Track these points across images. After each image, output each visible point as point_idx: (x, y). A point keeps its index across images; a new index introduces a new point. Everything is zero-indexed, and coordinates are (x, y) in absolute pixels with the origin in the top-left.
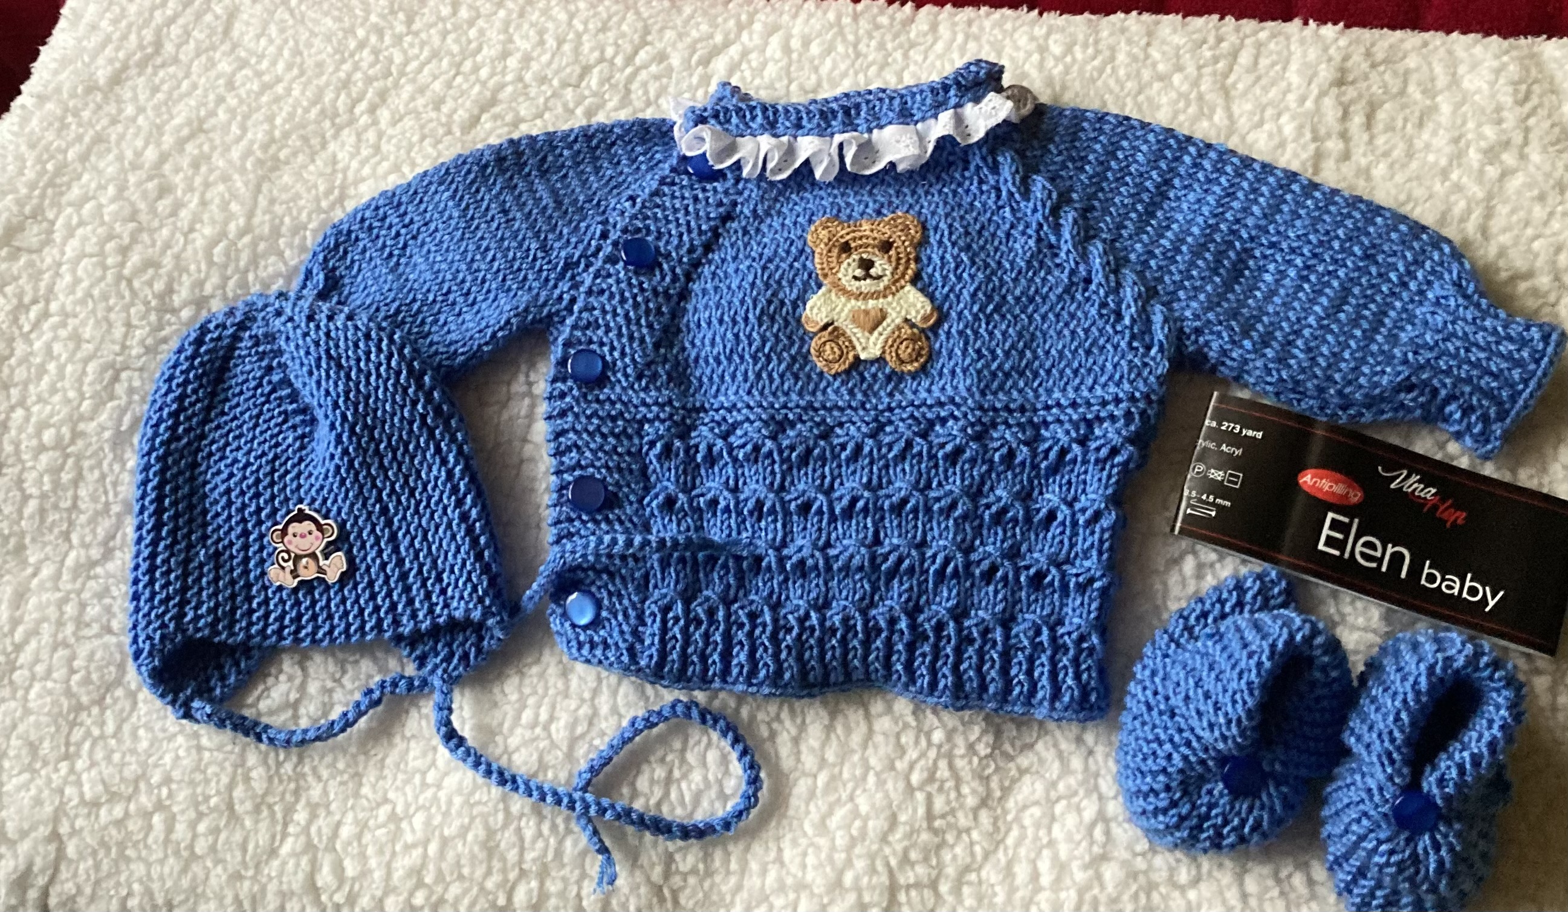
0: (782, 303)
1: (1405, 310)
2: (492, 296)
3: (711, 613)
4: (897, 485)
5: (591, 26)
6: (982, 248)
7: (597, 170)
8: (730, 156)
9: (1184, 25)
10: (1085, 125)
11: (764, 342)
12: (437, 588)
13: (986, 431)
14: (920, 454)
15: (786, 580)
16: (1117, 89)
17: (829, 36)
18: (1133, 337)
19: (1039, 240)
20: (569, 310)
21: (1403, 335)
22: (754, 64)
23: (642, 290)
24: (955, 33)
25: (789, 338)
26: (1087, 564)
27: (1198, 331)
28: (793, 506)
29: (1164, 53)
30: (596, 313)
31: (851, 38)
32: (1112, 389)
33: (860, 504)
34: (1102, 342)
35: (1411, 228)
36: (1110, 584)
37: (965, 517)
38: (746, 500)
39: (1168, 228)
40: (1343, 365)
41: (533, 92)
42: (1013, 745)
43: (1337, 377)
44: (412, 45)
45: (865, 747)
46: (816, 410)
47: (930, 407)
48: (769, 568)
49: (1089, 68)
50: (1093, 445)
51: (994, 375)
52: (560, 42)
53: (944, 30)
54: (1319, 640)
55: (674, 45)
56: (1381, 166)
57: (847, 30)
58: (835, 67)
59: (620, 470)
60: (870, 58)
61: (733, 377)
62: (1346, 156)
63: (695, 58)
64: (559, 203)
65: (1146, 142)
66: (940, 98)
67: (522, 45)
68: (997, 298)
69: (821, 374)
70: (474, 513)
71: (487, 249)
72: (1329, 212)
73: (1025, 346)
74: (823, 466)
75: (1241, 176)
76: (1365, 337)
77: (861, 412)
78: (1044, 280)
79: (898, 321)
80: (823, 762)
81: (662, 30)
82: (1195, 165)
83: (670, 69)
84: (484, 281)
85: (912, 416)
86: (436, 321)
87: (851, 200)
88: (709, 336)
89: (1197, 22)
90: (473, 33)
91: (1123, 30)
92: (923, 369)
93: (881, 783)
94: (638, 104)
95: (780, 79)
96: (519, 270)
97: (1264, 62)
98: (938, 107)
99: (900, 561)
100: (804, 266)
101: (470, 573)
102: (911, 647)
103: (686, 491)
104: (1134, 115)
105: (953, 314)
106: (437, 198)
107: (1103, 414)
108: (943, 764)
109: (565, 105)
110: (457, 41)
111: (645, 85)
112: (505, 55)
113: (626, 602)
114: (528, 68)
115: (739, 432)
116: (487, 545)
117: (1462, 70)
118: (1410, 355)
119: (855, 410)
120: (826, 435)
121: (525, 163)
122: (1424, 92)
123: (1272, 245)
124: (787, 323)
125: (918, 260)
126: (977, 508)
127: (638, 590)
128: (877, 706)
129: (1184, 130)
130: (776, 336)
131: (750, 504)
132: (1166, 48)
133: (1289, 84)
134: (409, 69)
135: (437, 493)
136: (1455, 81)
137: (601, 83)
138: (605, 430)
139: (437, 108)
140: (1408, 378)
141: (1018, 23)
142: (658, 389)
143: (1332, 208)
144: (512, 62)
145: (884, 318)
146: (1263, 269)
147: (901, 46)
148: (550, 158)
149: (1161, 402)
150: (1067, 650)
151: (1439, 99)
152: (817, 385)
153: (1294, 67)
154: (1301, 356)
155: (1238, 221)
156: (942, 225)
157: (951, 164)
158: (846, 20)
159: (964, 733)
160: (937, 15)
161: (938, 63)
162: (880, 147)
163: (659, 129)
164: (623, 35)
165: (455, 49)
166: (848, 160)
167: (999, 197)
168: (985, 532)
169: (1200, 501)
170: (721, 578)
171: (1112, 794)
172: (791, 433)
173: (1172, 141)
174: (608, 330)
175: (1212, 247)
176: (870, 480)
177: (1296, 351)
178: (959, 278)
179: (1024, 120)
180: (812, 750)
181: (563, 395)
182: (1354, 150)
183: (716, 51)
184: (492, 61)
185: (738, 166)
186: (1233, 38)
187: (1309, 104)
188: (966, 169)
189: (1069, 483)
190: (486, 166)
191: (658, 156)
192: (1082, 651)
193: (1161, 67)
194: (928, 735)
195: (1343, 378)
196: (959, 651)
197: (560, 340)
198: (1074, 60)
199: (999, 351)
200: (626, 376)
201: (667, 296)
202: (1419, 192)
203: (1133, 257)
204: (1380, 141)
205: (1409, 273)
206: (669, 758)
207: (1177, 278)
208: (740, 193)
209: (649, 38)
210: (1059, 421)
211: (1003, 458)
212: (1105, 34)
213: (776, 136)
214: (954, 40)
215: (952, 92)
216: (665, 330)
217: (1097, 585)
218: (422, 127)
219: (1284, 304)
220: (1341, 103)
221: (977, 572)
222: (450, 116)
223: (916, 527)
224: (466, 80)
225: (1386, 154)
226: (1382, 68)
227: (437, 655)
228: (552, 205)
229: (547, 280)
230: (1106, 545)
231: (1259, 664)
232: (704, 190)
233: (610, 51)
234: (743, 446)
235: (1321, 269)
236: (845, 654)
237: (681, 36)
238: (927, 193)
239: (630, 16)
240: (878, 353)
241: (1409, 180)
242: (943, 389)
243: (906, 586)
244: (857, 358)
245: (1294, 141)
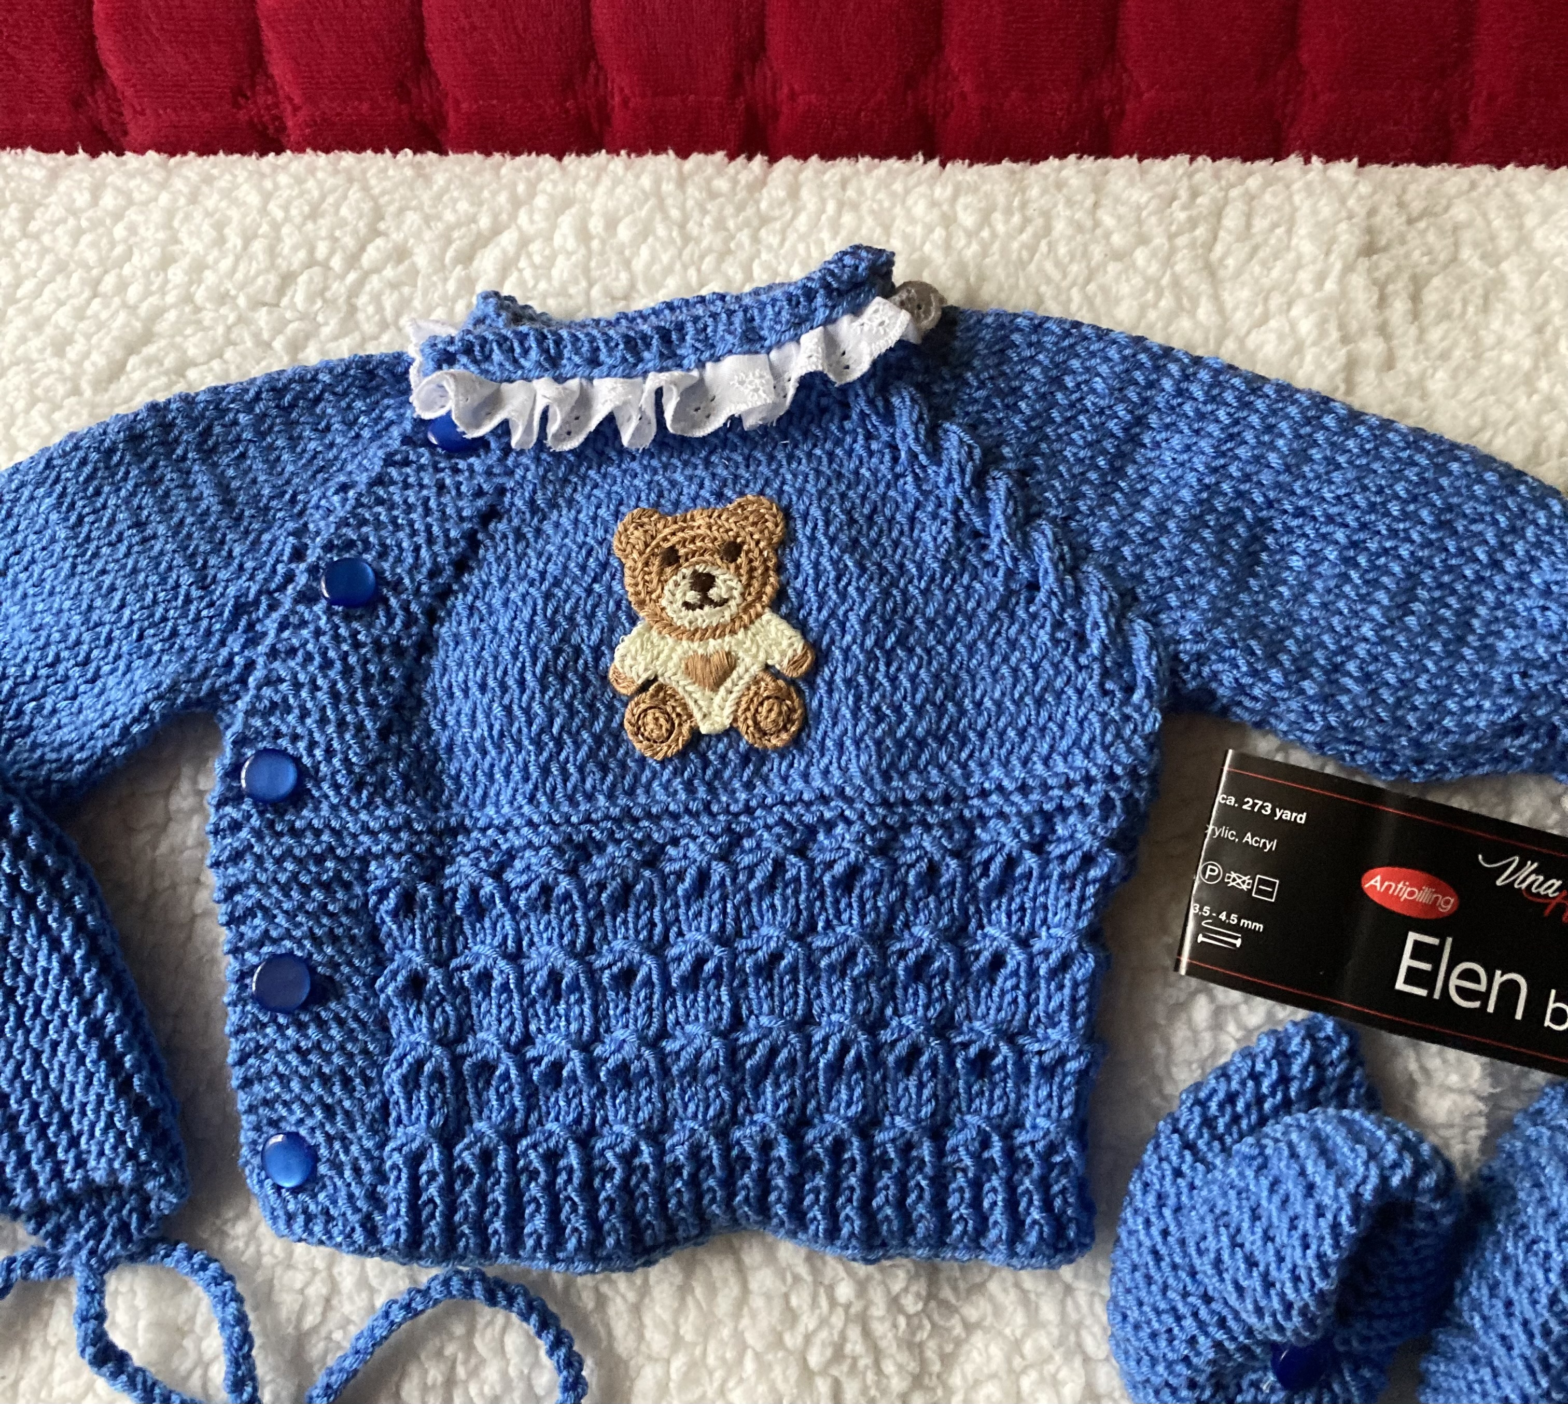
0: (578, 651)
1: (1500, 605)
2: (122, 664)
3: (486, 1157)
4: (764, 930)
5: (294, 212)
6: (875, 543)
7: (294, 441)
8: (490, 415)
9: (1143, 173)
10: (1017, 337)
11: (551, 715)
12: (64, 1138)
13: (895, 838)
14: (797, 879)
15: (601, 1093)
16: (1056, 275)
17: (643, 213)
18: (1106, 674)
19: (959, 526)
20: (242, 680)
21: (1501, 646)
22: (537, 259)
23: (357, 645)
24: (823, 201)
25: (591, 707)
26: (1054, 1034)
27: (1200, 658)
28: (606, 978)
29: (1120, 218)
30: (284, 687)
31: (675, 213)
32: (1079, 760)
33: (709, 966)
34: (1059, 683)
35: (1502, 477)
36: (1089, 1066)
37: (868, 974)
38: (535, 971)
39: (1145, 492)
40: (1418, 700)
41: (207, 317)
42: (955, 1289)
43: (1411, 719)
44: (26, 255)
45: (737, 1315)
46: (635, 821)
47: (808, 805)
48: (573, 1078)
49: (1015, 245)
50: (1056, 850)
51: (901, 746)
52: (247, 241)
53: (807, 195)
54: (1429, 1180)
55: (418, 235)
56: (1440, 374)
57: (669, 201)
58: (654, 257)
59: (334, 940)
60: (705, 243)
61: (507, 774)
62: (1389, 363)
63: (450, 254)
64: (228, 503)
65: (1107, 359)
66: (802, 311)
67: (192, 245)
68: (900, 623)
69: (642, 761)
70: (110, 1021)
71: (113, 589)
72: (1381, 458)
73: (946, 696)
74: (652, 906)
75: (1248, 405)
76: (1449, 654)
77: (705, 820)
78: (968, 589)
79: (755, 669)
80: (677, 1342)
81: (401, 211)
82: (1180, 392)
83: (414, 272)
84: (109, 640)
85: (782, 821)
86: (40, 709)
87: (678, 477)
88: (467, 709)
89: (1160, 168)
90: (119, 231)
91: (1060, 185)
92: (797, 742)
93: (764, 1368)
94: (369, 328)
95: (576, 281)
96: (164, 619)
97: (1260, 224)
98: (800, 324)
99: (774, 1052)
100: (609, 590)
101: (111, 1115)
102: (796, 1184)
103: (441, 963)
104: (1085, 317)
105: (837, 653)
106: (33, 507)
107: (1068, 803)
108: (854, 1333)
109: (256, 336)
110: (94, 245)
111: (377, 299)
112: (166, 262)
113: (355, 1149)
114: (200, 282)
115: (518, 864)
116: (138, 1066)
117: (1531, 221)
118: (1516, 678)
119: (695, 815)
120: (653, 860)
121: (177, 441)
122: (1483, 257)
123: (1300, 512)
124: (586, 683)
125: (780, 568)
126: (885, 957)
127: (372, 1129)
128: (753, 1255)
129: (1157, 338)
130: (569, 706)
131: (541, 978)
132: (1122, 210)
133: (1299, 257)
134: (20, 293)
135: (49, 994)
136: (1523, 240)
137: (311, 299)
138: (304, 879)
139: (60, 352)
140: (1517, 717)
141: (913, 180)
142: (389, 804)
143: (1386, 452)
144: (176, 274)
145: (732, 667)
146: (1287, 550)
147: (747, 223)
148: (217, 429)
149: (1153, 777)
150: (1031, 1166)
151: (1505, 266)
152: (636, 778)
153: (1303, 230)
154: (1356, 688)
155: (1247, 478)
156: (815, 512)
157: (823, 410)
158: (668, 187)
159: (884, 1283)
160: (800, 171)
161: (801, 248)
162: (717, 391)
163: (390, 370)
164: (343, 223)
165: (91, 256)
166: (668, 415)
167: (895, 460)
168: (899, 993)
169: (1218, 923)
170: (501, 1098)
171: (1102, 1355)
172: (599, 862)
173: (1143, 357)
174: (304, 714)
175: (1211, 519)
176: (723, 926)
177: (1348, 682)
178: (843, 595)
179: (928, 337)
180: (660, 1325)
181: (236, 827)
182: (1400, 352)
183: (481, 241)
184: (146, 274)
185: (504, 429)
186: (1213, 190)
187: (1330, 285)
188: (847, 417)
189: (1022, 909)
190: (111, 451)
191: (389, 414)
192: (1052, 1167)
193: (1116, 239)
194: (831, 1290)
195: (1420, 721)
196: (869, 1183)
197: (229, 737)
198: (994, 235)
199: (907, 708)
200: (337, 787)
201: (398, 651)
202: (1498, 413)
203: (1097, 543)
204: (1434, 335)
205: (1503, 546)
206: (449, 1350)
207: (1164, 573)
208: (510, 473)
209: (382, 226)
210: (1001, 815)
211: (922, 880)
212: (1034, 192)
213: (560, 379)
214: (823, 211)
215: (819, 300)
216: (397, 706)
217: (1072, 1066)
218: (34, 384)
219: (1324, 606)
220: (1375, 282)
221: (891, 1059)
222: (78, 364)
223: (795, 994)
224: (106, 306)
225: (1445, 356)
226: (1422, 225)
227: (80, 1227)
228: (216, 508)
229: (209, 633)
230: (1083, 1005)
231: (1335, 1226)
232: (456, 471)
233: (322, 250)
234: (525, 887)
235: (1373, 546)
236: (699, 1197)
237: (427, 220)
238: (790, 458)
239: (354, 194)
240: (727, 723)
241: (1482, 394)
242: (826, 773)
243: (785, 1089)
244: (695, 733)
245: (1315, 344)
